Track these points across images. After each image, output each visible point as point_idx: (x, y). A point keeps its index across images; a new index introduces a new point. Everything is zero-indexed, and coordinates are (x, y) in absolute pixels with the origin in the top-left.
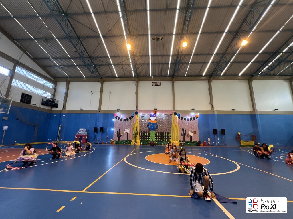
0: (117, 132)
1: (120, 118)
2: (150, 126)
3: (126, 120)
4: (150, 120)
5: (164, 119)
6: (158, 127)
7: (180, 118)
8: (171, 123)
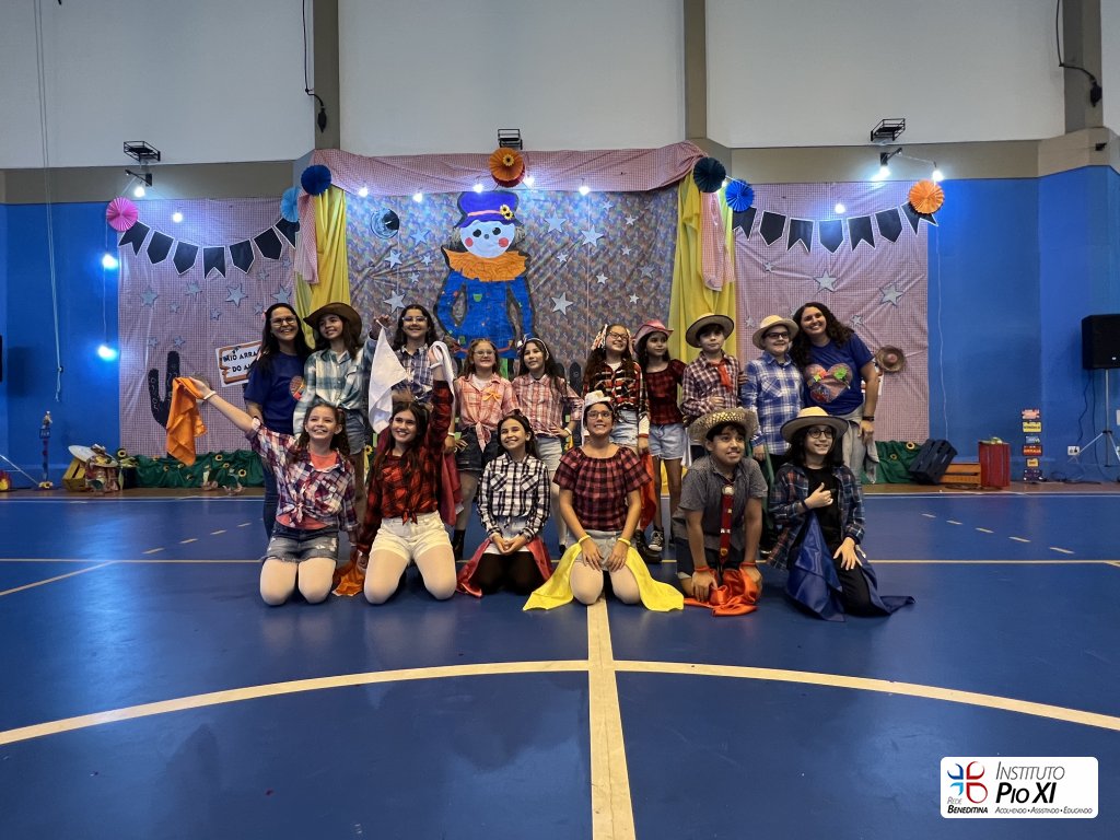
0: (153, 374)
1: (170, 241)
2: (459, 310)
3: (228, 257)
4: (460, 248)
5: (592, 238)
6: (543, 322)
7: (759, 218)
8: (664, 274)
